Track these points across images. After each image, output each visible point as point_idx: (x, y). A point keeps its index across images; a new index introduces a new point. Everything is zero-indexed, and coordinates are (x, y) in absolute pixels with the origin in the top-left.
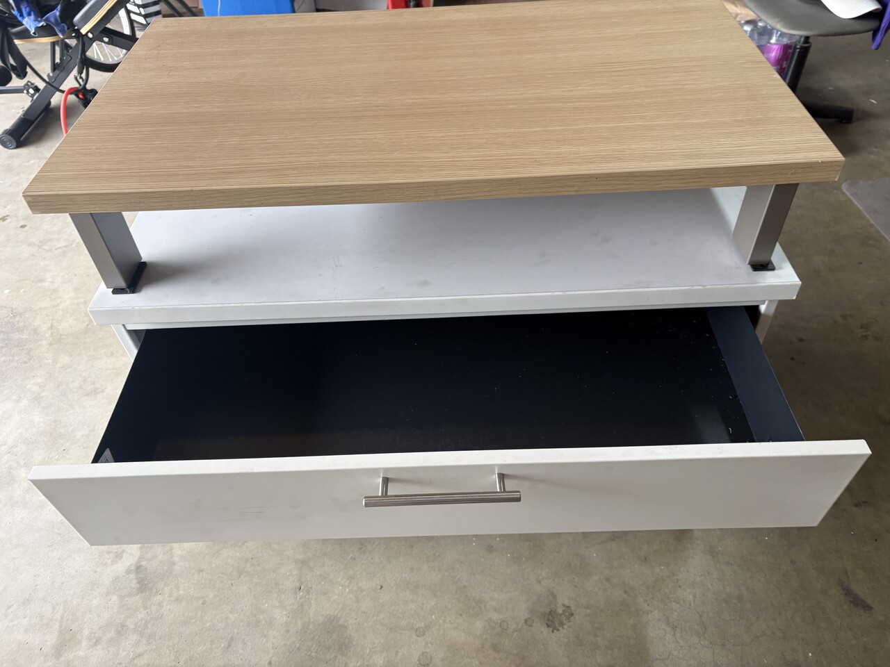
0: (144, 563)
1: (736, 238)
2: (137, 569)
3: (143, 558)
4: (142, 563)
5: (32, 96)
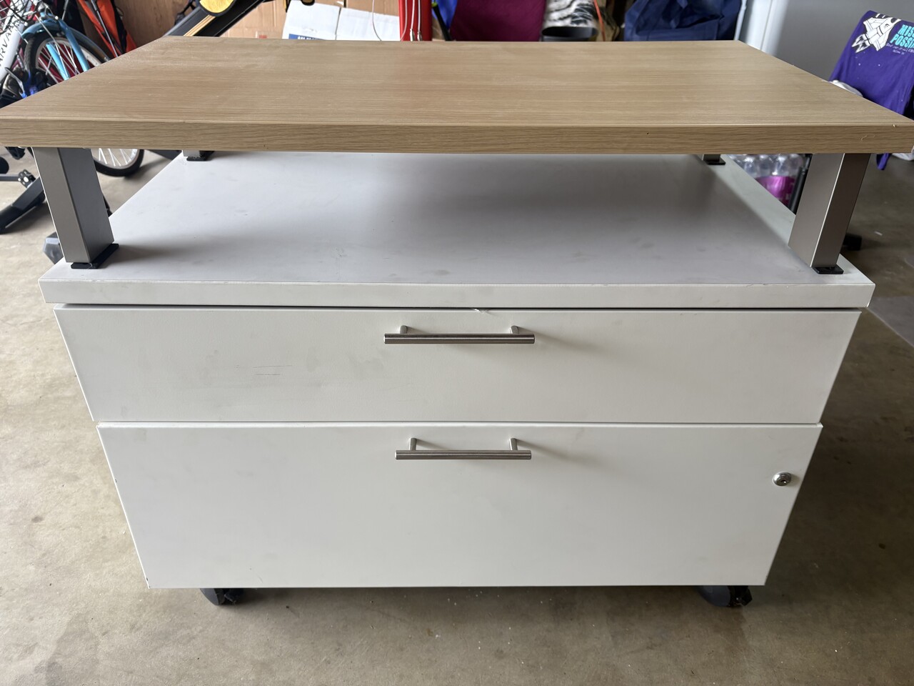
0: (59, 660)
2: (49, 666)
3: (59, 654)
4: (57, 660)
5: (26, 185)
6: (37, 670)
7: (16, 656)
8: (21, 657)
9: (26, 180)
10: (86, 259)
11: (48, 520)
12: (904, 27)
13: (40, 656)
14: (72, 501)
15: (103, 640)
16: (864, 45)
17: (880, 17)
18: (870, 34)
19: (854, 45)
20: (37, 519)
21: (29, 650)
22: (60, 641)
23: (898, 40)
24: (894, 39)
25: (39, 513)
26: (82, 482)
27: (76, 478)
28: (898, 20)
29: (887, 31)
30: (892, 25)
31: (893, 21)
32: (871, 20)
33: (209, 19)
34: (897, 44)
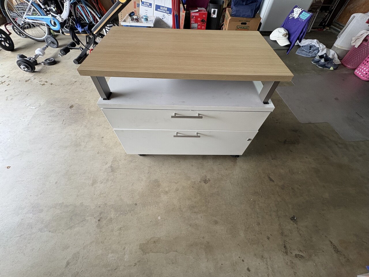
0: (112, 165)
1: (260, 96)
5: (82, 50)
6: (109, 167)
7: (104, 165)
8: (105, 165)
9: (81, 49)
10: (106, 97)
11: (105, 138)
12: (304, 12)
13: (109, 165)
14: (109, 134)
15: (120, 162)
16: (292, 16)
17: (298, 8)
18: (294, 13)
19: (290, 16)
20: (102, 137)
21: (106, 164)
22: (112, 162)
23: (301, 16)
24: (300, 16)
25: (103, 136)
26: (110, 129)
27: (109, 129)
28: (303, 10)
29: (299, 12)
30: (301, 11)
31: (301, 10)
32: (296, 9)
33: (121, 5)
34: (300, 17)
